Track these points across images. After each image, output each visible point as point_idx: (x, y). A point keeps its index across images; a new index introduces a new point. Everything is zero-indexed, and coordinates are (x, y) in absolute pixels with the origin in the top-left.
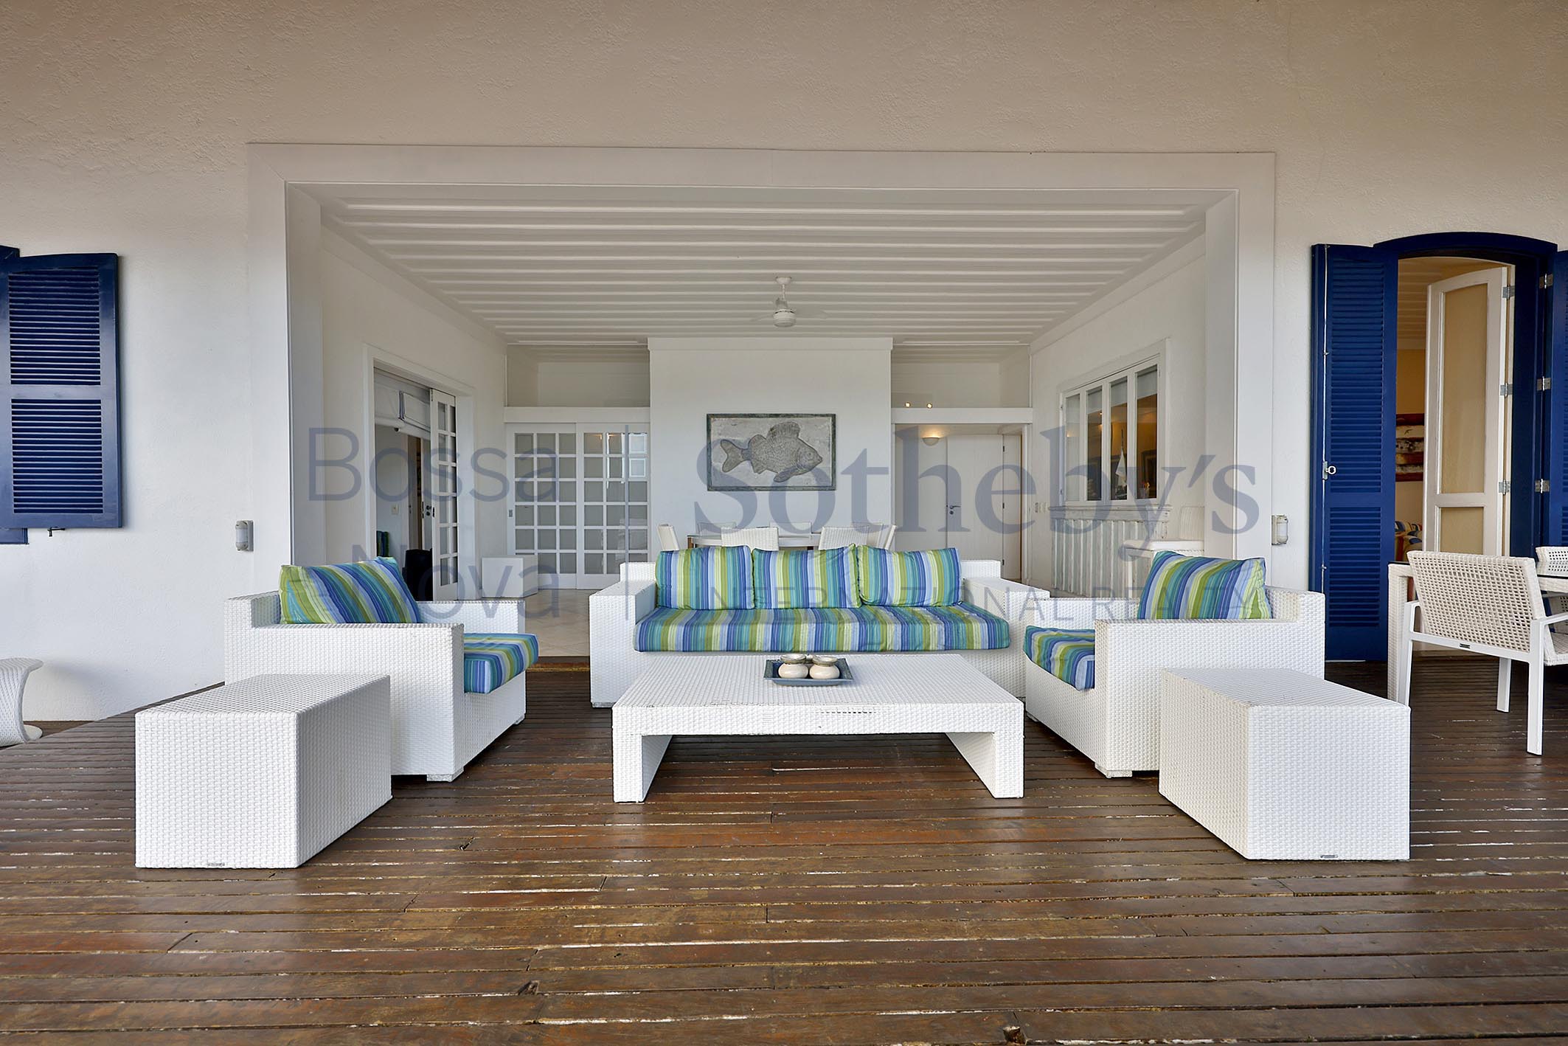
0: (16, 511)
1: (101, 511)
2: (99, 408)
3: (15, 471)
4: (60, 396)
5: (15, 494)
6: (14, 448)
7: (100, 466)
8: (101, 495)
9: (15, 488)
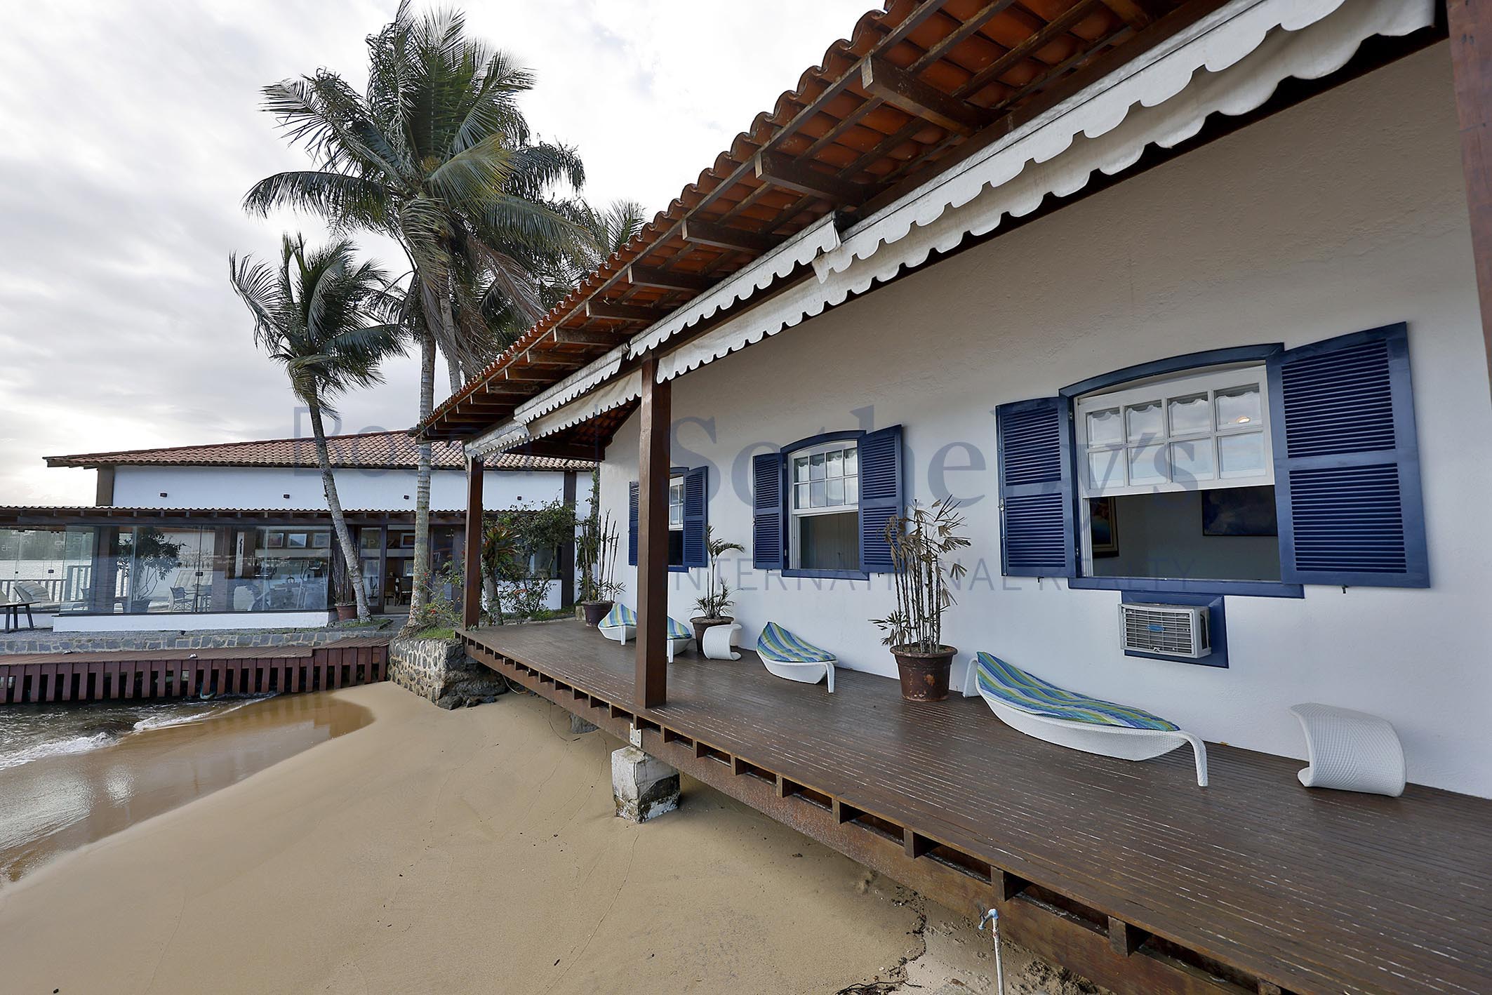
0: (1298, 569)
1: (1405, 571)
2: (1396, 470)
3: (1295, 534)
4: (1345, 464)
5: (1297, 554)
6: (1294, 513)
7: (1401, 527)
8: (1403, 555)
9: (1296, 549)
